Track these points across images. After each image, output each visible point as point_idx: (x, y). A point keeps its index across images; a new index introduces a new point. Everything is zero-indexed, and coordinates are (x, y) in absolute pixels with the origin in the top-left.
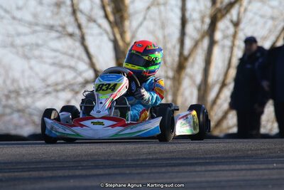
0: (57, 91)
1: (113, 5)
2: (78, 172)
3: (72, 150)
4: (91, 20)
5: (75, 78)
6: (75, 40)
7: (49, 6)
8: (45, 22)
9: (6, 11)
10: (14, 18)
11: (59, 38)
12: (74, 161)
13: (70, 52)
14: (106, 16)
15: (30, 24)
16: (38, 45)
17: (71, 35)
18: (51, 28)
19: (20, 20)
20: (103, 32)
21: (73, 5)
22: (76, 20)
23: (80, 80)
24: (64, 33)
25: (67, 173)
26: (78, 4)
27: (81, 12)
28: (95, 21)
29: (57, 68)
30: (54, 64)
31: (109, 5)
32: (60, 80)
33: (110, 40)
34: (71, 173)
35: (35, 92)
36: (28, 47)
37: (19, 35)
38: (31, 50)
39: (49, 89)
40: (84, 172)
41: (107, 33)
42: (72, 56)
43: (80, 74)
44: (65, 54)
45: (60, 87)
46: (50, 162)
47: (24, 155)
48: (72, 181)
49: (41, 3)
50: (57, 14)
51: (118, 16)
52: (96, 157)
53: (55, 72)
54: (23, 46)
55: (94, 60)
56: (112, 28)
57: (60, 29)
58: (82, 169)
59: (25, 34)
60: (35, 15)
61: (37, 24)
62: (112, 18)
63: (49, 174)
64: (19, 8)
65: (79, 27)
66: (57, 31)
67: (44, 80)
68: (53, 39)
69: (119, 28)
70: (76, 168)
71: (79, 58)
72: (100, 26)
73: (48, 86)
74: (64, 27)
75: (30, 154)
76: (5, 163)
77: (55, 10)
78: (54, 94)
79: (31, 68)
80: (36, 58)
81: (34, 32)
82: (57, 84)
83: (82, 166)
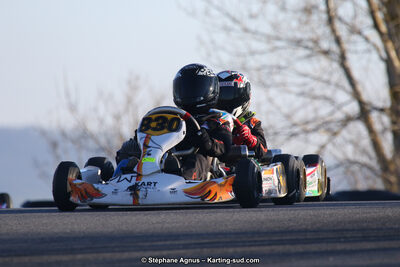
0: (307, 132)
1: (385, 9)
2: (339, 247)
3: (331, 215)
4: (355, 30)
5: (332, 113)
6: (332, 60)
7: (295, 12)
8: (290, 35)
9: (235, 20)
10: (246, 30)
11: (309, 57)
12: (334, 231)
13: (325, 77)
14: (376, 26)
15: (269, 38)
16: (279, 68)
17: (326, 53)
18: (298, 43)
19: (255, 33)
20: (372, 48)
21: (328, 11)
22: (334, 31)
23: (339, 115)
24: (315, 49)
25: (324, 247)
26: (336, 10)
27: (340, 19)
28: (359, 33)
29: (308, 100)
30: (302, 94)
31: (380, 9)
32: (311, 116)
33: (382, 59)
34: (329, 247)
35: (276, 134)
36: (266, 71)
37: (253, 53)
38: (270, 73)
39: (296, 130)
40: (348, 247)
41: (378, 50)
42: (328, 82)
43: (339, 107)
44: (318, 79)
45: (310, 127)
46: (299, 231)
47: (262, 223)
48: (331, 259)
49: (283, 8)
50: (307, 23)
51: (392, 24)
52: (365, 225)
53: (304, 106)
54: (259, 70)
55: (359, 88)
56: (384, 41)
57: (310, 44)
58: (344, 242)
59: (262, 53)
60: (275, 26)
61: (278, 39)
62: (384, 28)
63: (299, 248)
64: (252, 16)
65: (338, 41)
66: (307, 47)
67: (288, 117)
68: (300, 59)
69: (394, 42)
70: (337, 240)
71: (337, 86)
72: (367, 39)
73: (295, 125)
74: (316, 42)
75: (271, 221)
76: (237, 234)
77: (304, 18)
78: (302, 136)
79: (270, 100)
80: (277, 85)
81: (275, 49)
82: (307, 123)
83: (345, 238)
